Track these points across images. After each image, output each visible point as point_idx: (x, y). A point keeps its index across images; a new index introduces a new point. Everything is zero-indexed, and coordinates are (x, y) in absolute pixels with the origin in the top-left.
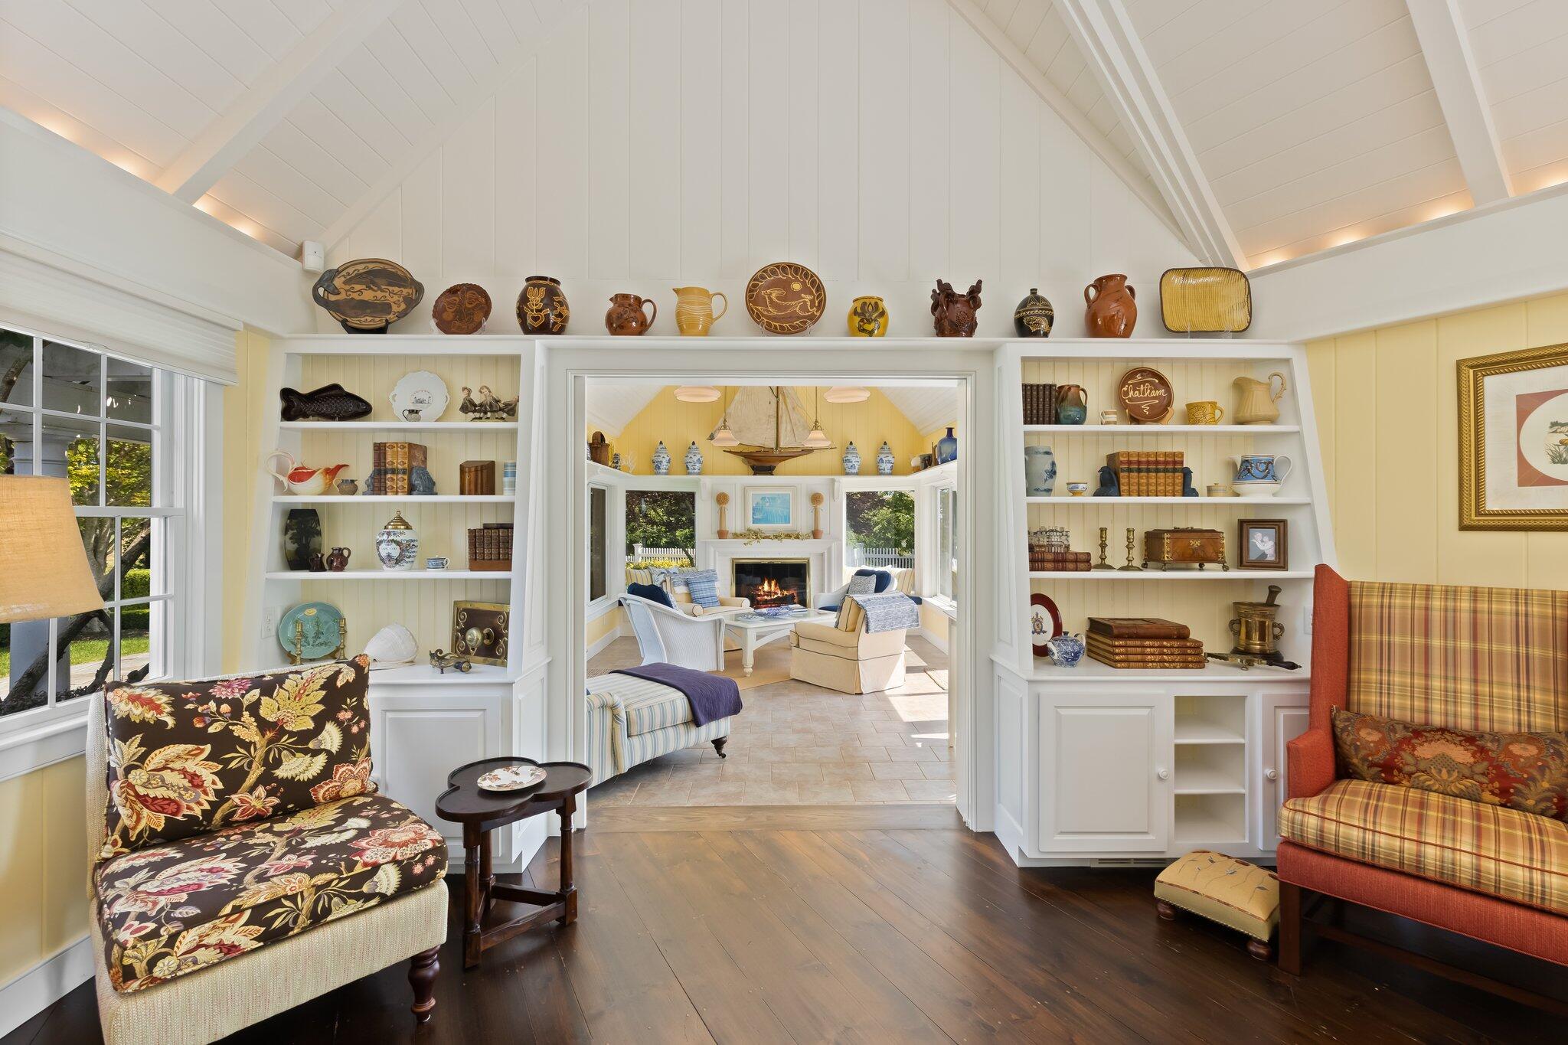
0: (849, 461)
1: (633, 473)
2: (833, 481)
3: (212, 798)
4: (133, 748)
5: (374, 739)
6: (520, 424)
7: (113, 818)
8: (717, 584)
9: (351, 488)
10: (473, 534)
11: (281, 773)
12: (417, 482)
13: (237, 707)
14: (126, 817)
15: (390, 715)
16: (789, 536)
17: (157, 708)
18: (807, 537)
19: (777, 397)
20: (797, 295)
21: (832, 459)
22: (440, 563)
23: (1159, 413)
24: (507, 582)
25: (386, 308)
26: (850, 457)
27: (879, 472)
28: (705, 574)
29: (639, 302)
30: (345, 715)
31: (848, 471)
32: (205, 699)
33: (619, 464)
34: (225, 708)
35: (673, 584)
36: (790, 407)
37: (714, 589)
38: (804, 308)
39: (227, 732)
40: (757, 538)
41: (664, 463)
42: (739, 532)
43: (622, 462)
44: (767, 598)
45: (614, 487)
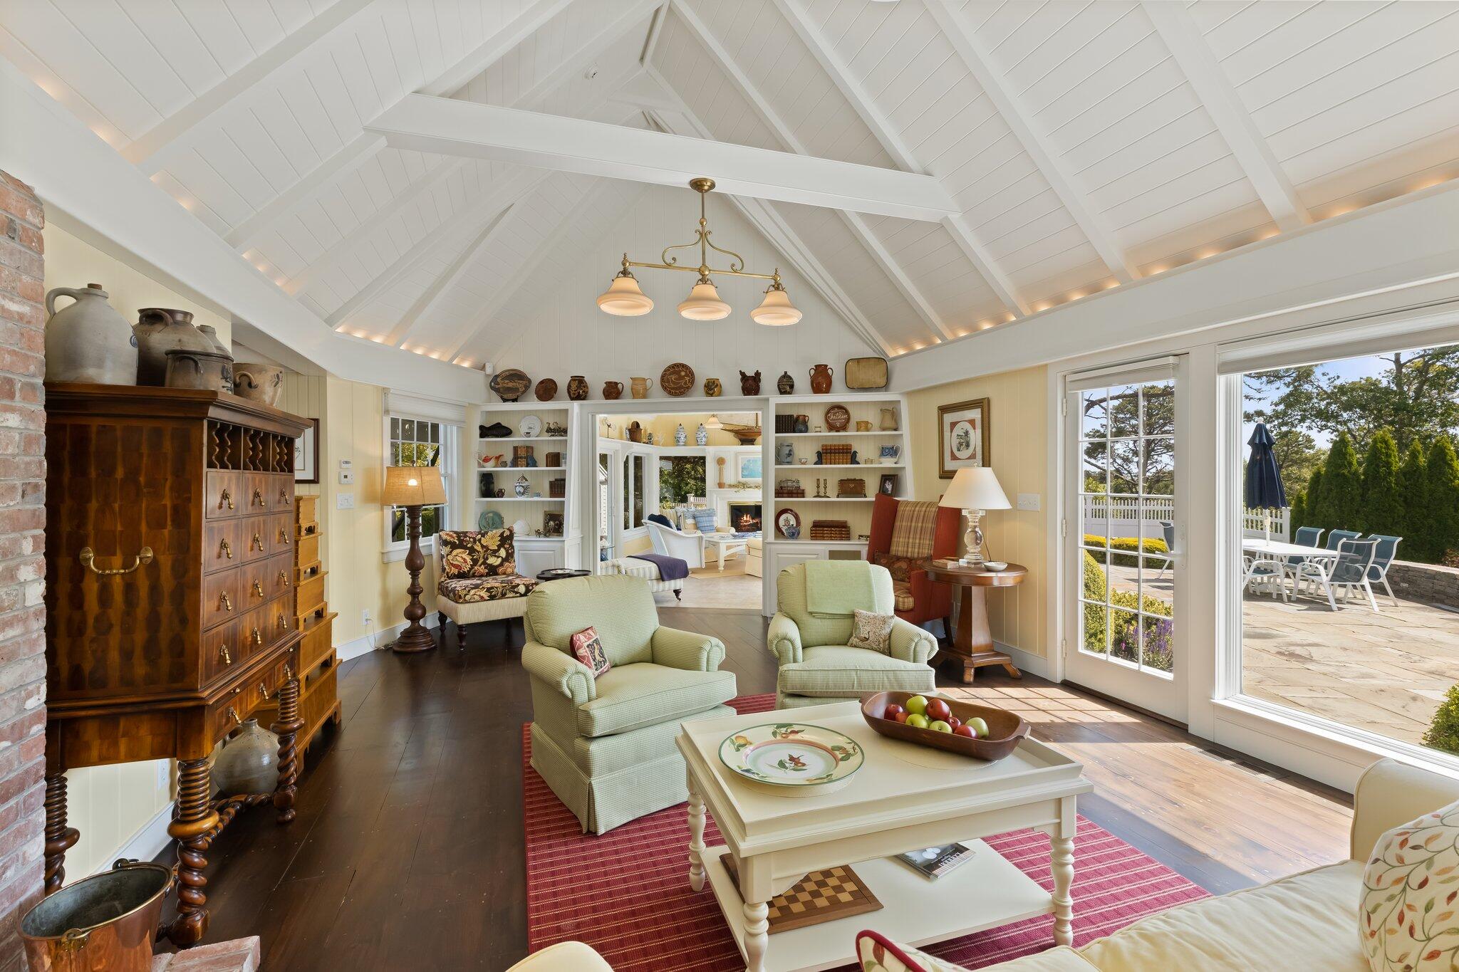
1: (663, 445)
3: (470, 566)
4: (448, 549)
5: (516, 555)
6: (568, 438)
7: (444, 570)
8: (717, 518)
9: (504, 464)
10: (551, 483)
11: (488, 562)
12: (530, 462)
13: (474, 539)
14: (448, 570)
15: (521, 552)
17: (453, 537)
20: (683, 378)
22: (538, 495)
23: (844, 428)
24: (563, 503)
25: (516, 390)
28: (708, 513)
29: (616, 384)
30: (507, 546)
32: (466, 536)
33: (652, 441)
34: (471, 540)
35: (685, 519)
37: (712, 521)
38: (685, 383)
39: (472, 547)
40: (744, 488)
41: (682, 437)
42: (732, 483)
43: (655, 439)
44: (745, 526)
45: (648, 454)
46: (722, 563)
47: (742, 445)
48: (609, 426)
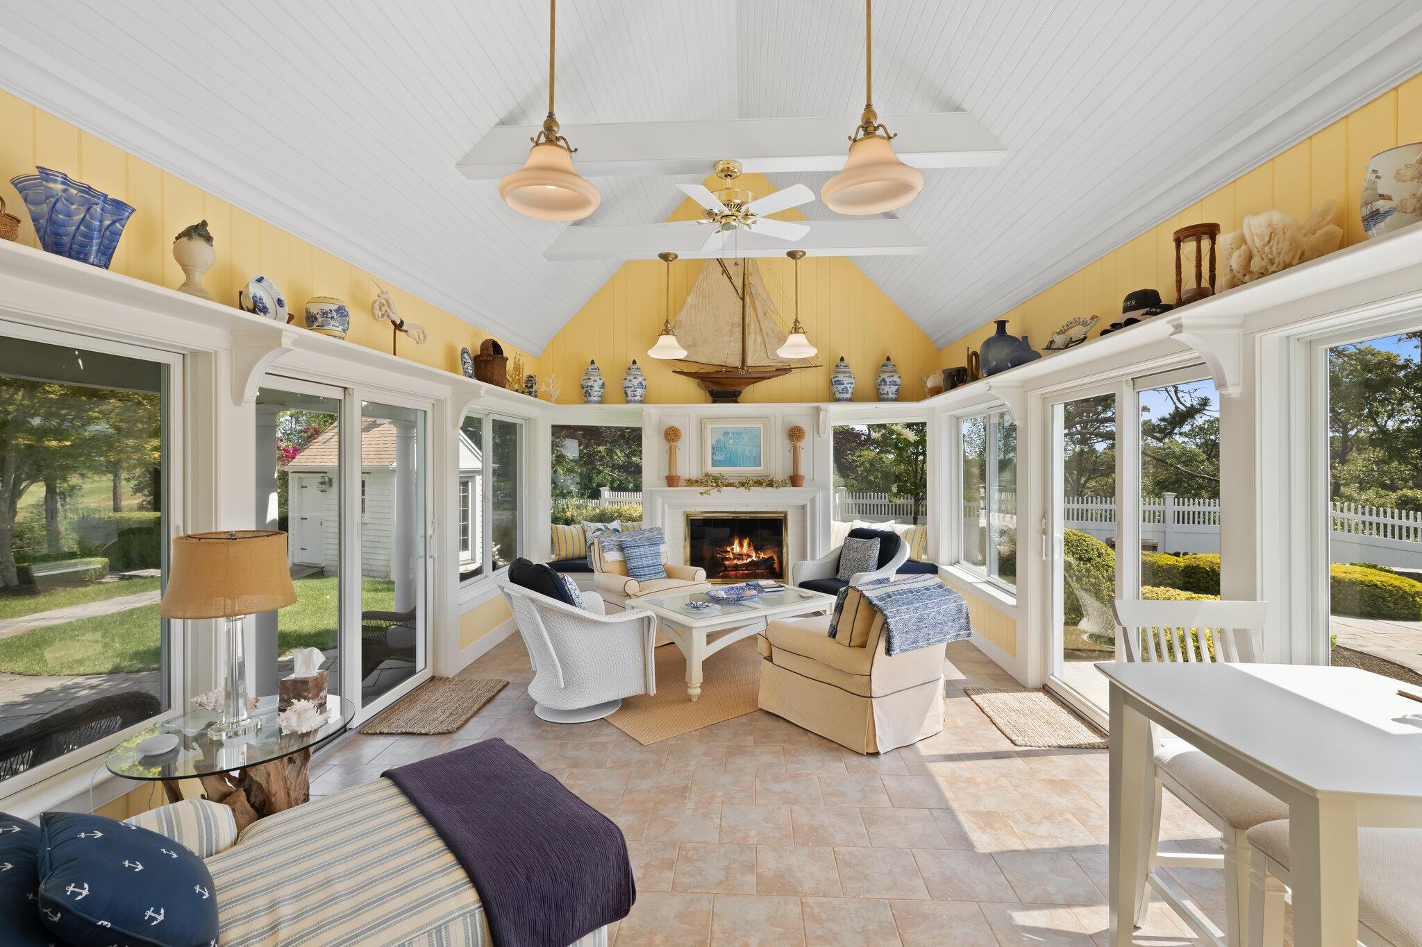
0: (839, 382)
1: (557, 402)
2: (818, 410)
8: (663, 548)
16: (759, 483)
18: (784, 484)
19: (743, 299)
21: (814, 380)
26: (841, 377)
27: (879, 397)
28: (647, 534)
31: (838, 396)
33: (534, 389)
35: (603, 549)
36: (760, 311)
37: (658, 554)
40: (718, 486)
41: (596, 388)
42: (693, 477)
43: (541, 387)
44: (737, 567)
45: (528, 420)
46: (696, 674)
47: (714, 402)
48: (399, 326)
